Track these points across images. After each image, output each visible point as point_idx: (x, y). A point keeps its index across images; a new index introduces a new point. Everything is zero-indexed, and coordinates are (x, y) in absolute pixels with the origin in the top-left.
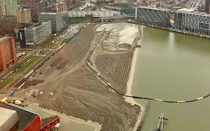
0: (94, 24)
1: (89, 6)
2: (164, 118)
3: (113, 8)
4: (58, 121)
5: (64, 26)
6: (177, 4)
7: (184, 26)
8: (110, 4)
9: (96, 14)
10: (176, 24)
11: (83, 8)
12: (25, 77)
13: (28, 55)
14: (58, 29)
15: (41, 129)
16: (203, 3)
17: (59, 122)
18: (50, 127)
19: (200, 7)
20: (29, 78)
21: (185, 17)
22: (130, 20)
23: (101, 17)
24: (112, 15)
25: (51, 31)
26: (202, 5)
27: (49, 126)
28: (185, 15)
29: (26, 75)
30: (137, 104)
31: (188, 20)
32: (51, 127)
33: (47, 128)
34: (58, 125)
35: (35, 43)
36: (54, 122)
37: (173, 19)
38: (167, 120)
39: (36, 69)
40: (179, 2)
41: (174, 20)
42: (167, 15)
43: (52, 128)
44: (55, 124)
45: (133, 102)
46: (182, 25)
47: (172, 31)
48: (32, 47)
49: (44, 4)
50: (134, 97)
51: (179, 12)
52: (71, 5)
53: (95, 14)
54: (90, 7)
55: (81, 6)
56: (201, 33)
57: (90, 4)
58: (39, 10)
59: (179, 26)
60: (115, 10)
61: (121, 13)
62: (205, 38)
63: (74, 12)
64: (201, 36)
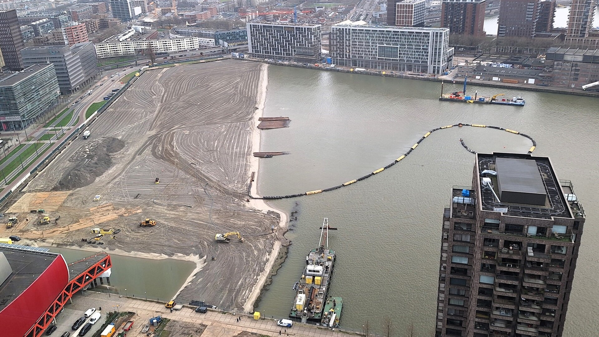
0: (157, 68)
1: (141, 31)
2: (329, 228)
3: (197, 31)
4: (107, 264)
5: (89, 77)
6: (330, 15)
7: (349, 55)
8: (187, 24)
9: (158, 45)
10: (334, 54)
11: (127, 36)
12: (13, 190)
13: (10, 143)
14: (74, 83)
15: (70, 285)
16: (382, 9)
17: (109, 265)
18: (90, 278)
19: (376, 17)
20: (22, 191)
21: (349, 37)
22: (237, 54)
23: (172, 53)
24: (197, 47)
25: (59, 89)
26: (381, 13)
27: (87, 277)
28: (349, 32)
29: (13, 186)
30: (272, 210)
31: (357, 43)
32: (94, 277)
33: (85, 282)
34: (108, 273)
35: (23, 116)
36: (99, 268)
37: (326, 45)
38: (336, 229)
39: (36, 169)
40: (333, 13)
41: (328, 48)
42: (313, 36)
43: (95, 280)
44: (101, 270)
45: (263, 207)
46: (346, 55)
47: (327, 70)
48: (17, 126)
49: (31, 33)
50: (264, 198)
51: (338, 27)
52: (96, 31)
53: (158, 47)
54: (143, 34)
55: (121, 32)
56: (382, 68)
57: (143, 27)
58: (21, 44)
59: (338, 58)
60: (201, 35)
61: (216, 41)
62: (391, 76)
63: (108, 46)
64: (384, 73)
